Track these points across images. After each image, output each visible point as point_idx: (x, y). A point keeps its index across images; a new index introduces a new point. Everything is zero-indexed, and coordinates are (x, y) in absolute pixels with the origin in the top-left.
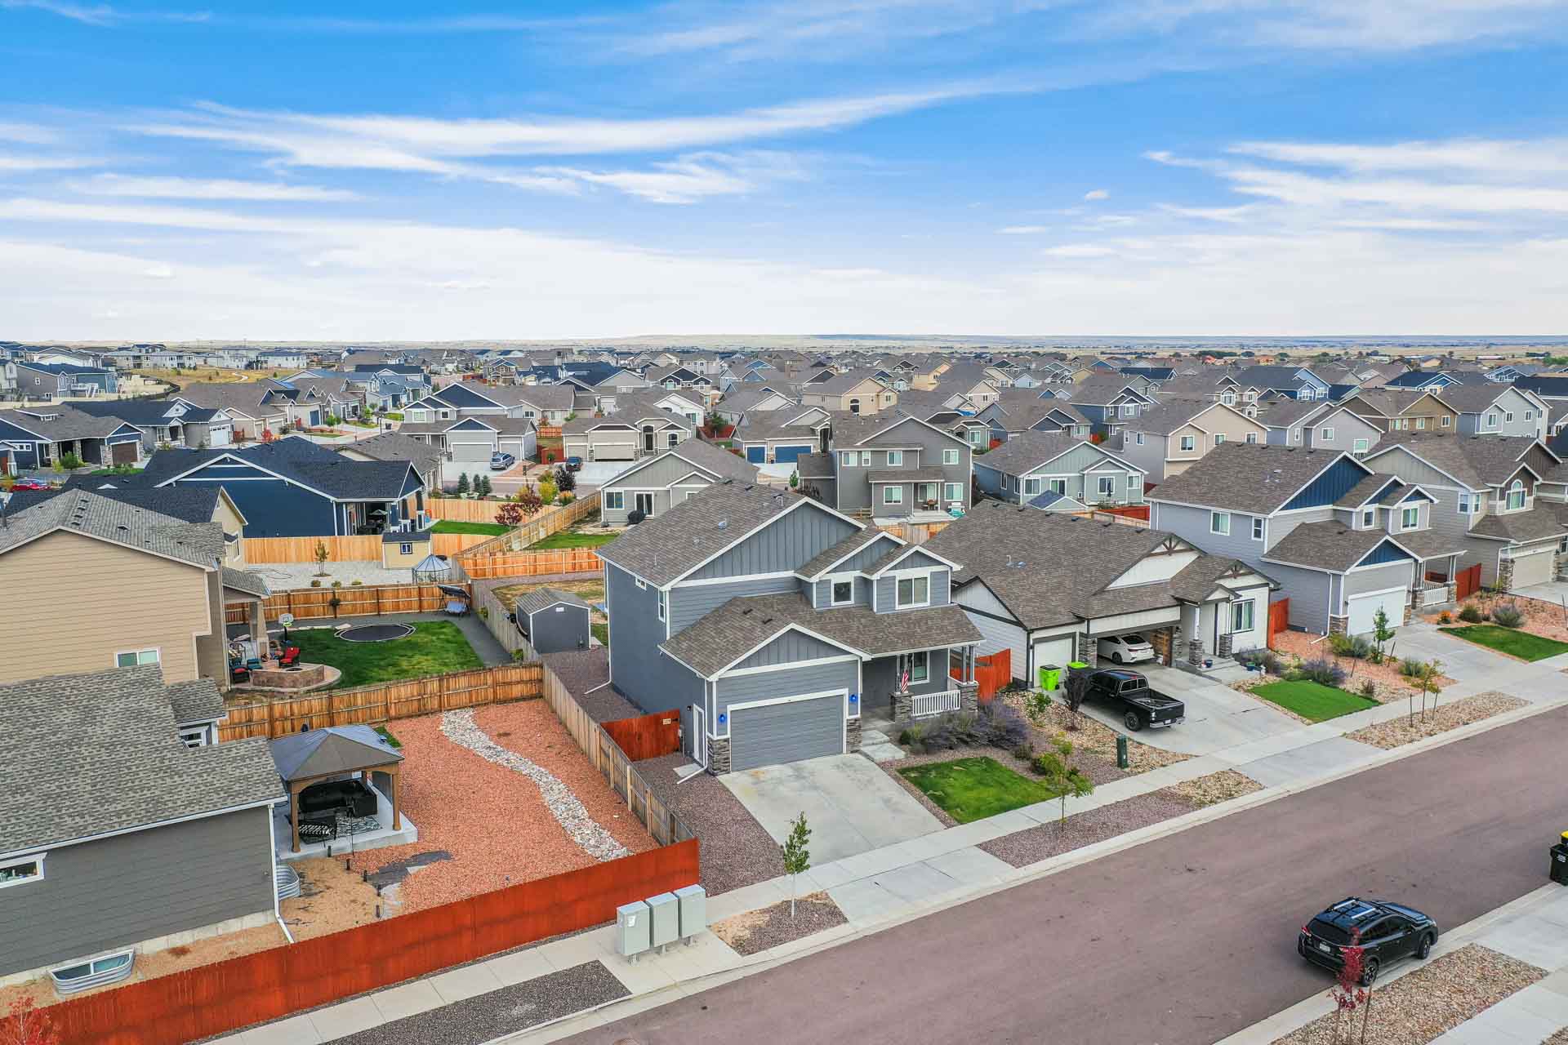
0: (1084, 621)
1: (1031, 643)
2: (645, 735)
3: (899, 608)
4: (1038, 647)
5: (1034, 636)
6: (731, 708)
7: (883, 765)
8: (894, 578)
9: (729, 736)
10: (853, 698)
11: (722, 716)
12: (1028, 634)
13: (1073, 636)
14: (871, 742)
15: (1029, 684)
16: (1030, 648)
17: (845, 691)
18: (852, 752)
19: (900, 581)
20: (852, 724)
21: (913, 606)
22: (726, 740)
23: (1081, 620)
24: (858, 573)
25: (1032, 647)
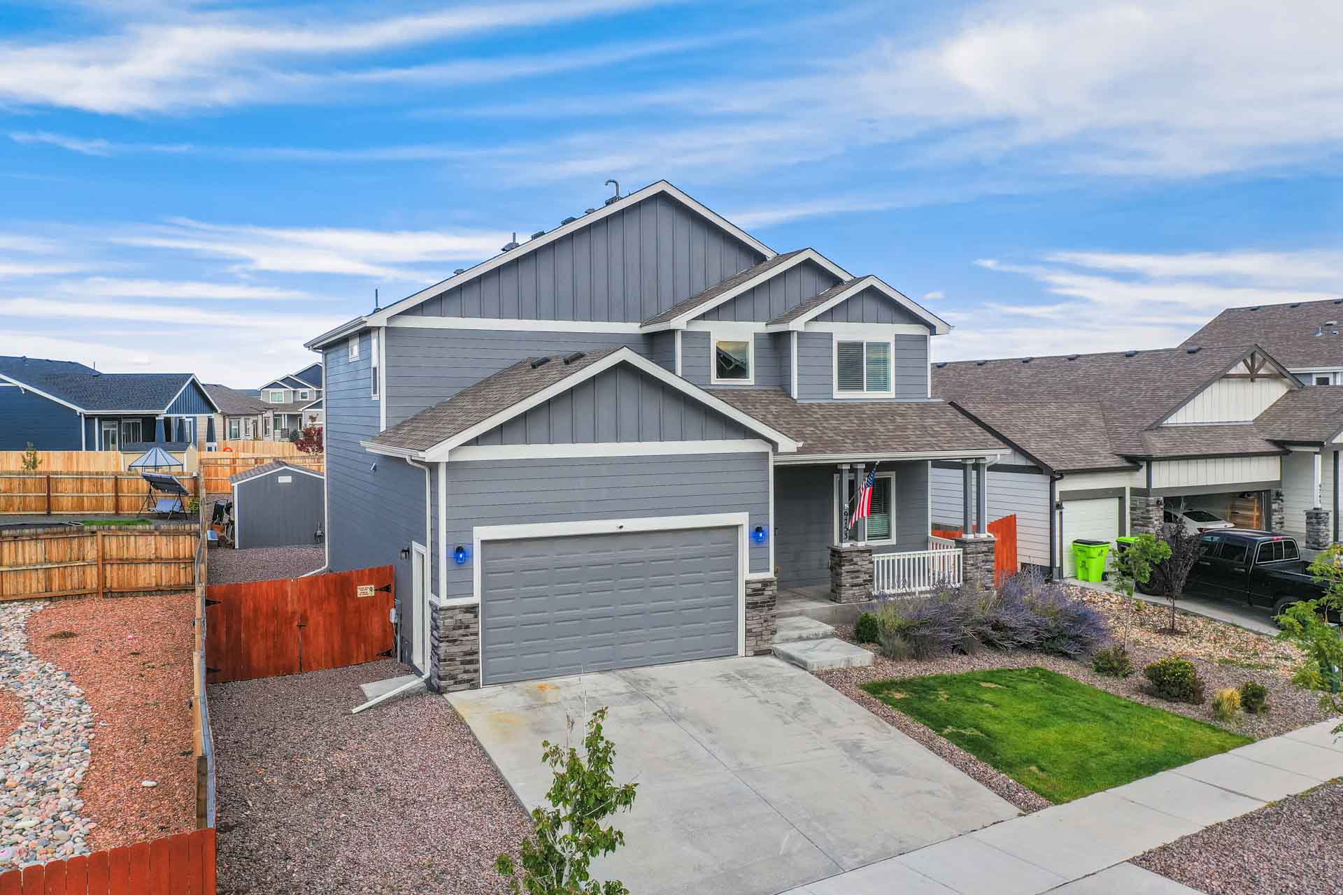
0: (1138, 468)
1: (1057, 499)
2: (316, 619)
3: (839, 395)
4: (1068, 507)
5: (1063, 486)
6: (482, 533)
7: (828, 676)
8: (830, 336)
9: (476, 599)
10: (758, 533)
11: (460, 550)
12: (1053, 481)
13: (1119, 494)
14: (796, 634)
15: (1055, 571)
16: (1055, 507)
17: (741, 519)
18: (757, 654)
19: (841, 345)
20: (756, 592)
21: (865, 394)
22: (471, 609)
23: (1134, 462)
24: (761, 327)
25: (1059, 506)
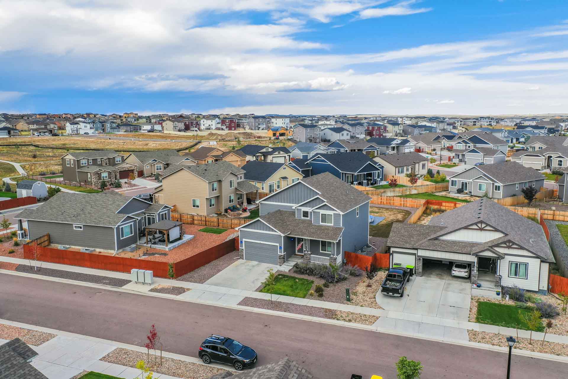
3: (321, 223)
4: (395, 254)
5: (393, 249)
7: (278, 271)
8: (319, 212)
10: (281, 247)
11: (241, 241)
13: (415, 255)
14: (287, 264)
17: (278, 244)
18: (280, 266)
19: (322, 214)
20: (280, 256)
21: (326, 224)
22: (242, 249)
23: (414, 248)
25: (392, 254)
